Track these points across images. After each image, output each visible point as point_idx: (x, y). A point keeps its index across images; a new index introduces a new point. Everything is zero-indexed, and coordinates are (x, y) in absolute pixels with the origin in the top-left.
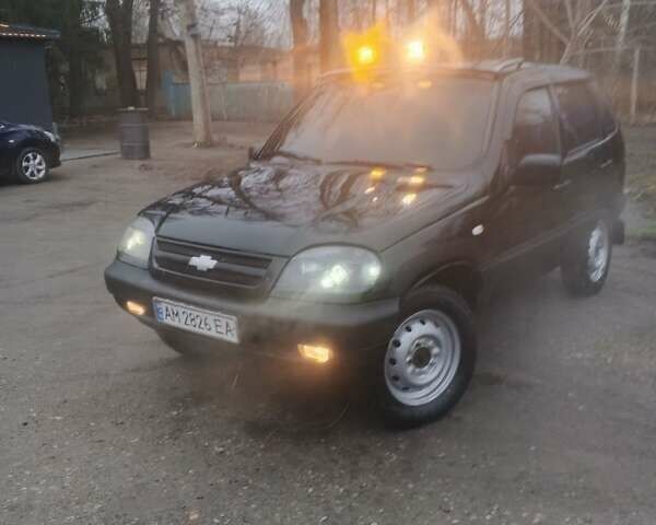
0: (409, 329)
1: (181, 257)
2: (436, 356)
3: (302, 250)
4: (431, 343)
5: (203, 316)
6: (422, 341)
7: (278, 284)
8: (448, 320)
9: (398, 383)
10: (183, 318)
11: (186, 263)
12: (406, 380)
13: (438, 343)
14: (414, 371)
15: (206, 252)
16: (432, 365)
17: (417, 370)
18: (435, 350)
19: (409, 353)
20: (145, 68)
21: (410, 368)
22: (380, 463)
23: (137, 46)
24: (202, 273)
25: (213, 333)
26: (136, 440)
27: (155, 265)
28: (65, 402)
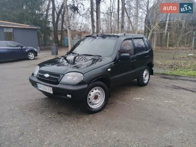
0: (93, 91)
1: (43, 74)
2: (100, 97)
3: (67, 73)
4: (98, 94)
5: (46, 87)
6: (96, 94)
7: (61, 81)
8: (101, 88)
9: (91, 104)
10: (42, 88)
11: (43, 76)
12: (93, 103)
13: (100, 94)
14: (94, 101)
15: (48, 73)
16: (99, 99)
17: (95, 100)
18: (99, 96)
19: (93, 97)
20: (60, 36)
21: (94, 100)
22: (84, 120)
23: (59, 31)
24: (46, 78)
25: (48, 91)
26: (33, 114)
27: (38, 76)
28: (21, 106)
